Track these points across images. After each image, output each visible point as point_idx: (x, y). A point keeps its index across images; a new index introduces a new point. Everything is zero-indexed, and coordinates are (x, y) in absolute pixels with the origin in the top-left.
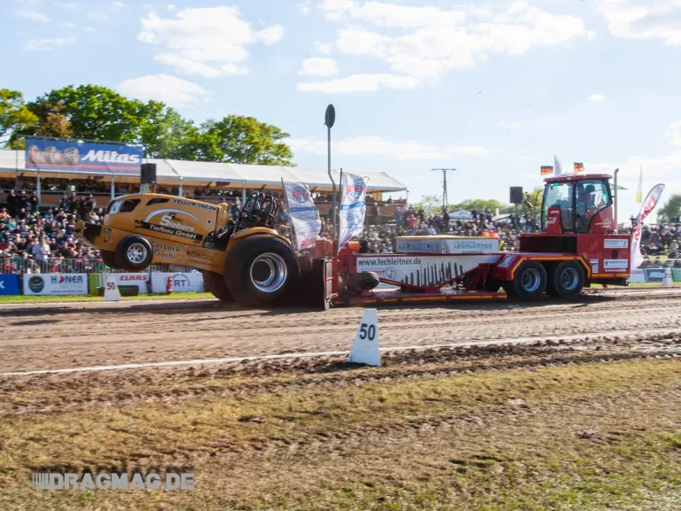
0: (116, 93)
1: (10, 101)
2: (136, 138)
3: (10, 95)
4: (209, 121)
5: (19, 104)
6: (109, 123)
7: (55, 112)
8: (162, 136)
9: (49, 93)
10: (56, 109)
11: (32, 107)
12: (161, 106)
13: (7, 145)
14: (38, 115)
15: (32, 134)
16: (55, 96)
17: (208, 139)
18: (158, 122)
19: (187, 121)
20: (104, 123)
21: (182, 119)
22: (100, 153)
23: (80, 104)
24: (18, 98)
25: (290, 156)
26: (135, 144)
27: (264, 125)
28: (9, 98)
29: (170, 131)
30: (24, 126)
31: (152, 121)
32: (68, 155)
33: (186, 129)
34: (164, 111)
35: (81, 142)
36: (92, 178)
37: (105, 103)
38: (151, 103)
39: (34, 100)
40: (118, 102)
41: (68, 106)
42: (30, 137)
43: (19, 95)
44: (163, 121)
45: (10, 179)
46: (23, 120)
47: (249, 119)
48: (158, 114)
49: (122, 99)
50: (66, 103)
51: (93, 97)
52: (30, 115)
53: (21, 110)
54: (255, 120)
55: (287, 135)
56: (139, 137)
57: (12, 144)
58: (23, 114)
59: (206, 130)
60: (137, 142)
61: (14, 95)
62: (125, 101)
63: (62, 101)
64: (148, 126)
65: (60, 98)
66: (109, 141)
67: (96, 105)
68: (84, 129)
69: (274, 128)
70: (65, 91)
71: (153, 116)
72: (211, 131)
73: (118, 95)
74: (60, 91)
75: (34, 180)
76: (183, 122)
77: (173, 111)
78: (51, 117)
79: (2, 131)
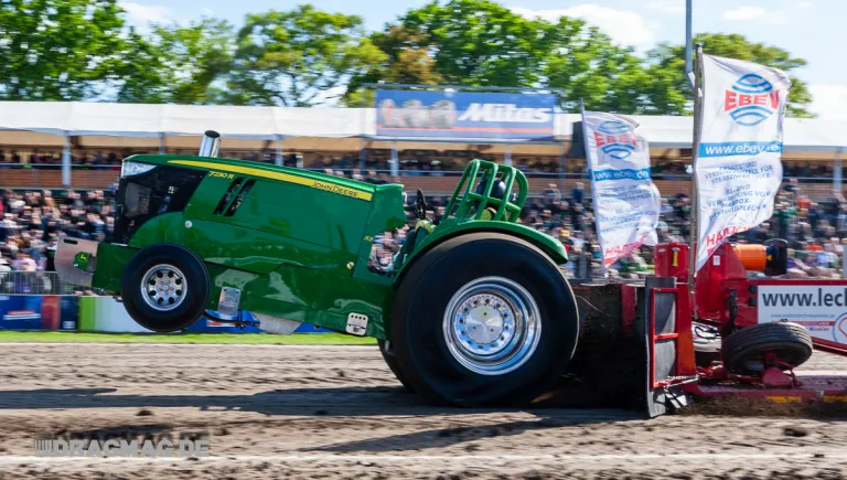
0: (508, 7)
1: (345, 32)
2: (536, 80)
3: (346, 23)
4: (663, 46)
5: (357, 35)
6: (494, 58)
7: (409, 45)
8: (582, 76)
9: (403, 14)
10: (414, 39)
11: (378, 41)
12: (582, 23)
13: (341, 102)
14: (387, 52)
15: (375, 81)
16: (412, 20)
17: (661, 77)
18: (575, 51)
19: (623, 47)
20: (487, 58)
21: (613, 43)
22: (488, 106)
23: (448, 30)
24: (357, 27)
25: (807, 100)
26: (535, 90)
27: (760, 46)
28: (343, 26)
29: (594, 65)
30: (365, 71)
31: (564, 51)
32: (438, 113)
33: (621, 61)
34: (584, 35)
35: (449, 90)
36: (474, 149)
37: (489, 26)
38: (563, 20)
39: (380, 29)
40: (511, 23)
41: (432, 34)
42: (373, 85)
43: (358, 21)
44: (583, 50)
45: (351, 152)
46: (365, 60)
47: (732, 37)
48: (572, 38)
49: (515, 18)
50: (429, 31)
51: (471, 17)
52: (375, 51)
53: (362, 44)
54: (742, 39)
55: (801, 62)
56: (543, 78)
57: (348, 98)
58: (363, 52)
59: (656, 62)
60: (539, 86)
61: (351, 22)
62: (519, 21)
63: (423, 27)
64: (558, 60)
65: (421, 22)
66: (496, 88)
67: (476, 30)
68: (456, 69)
69: (777, 50)
70: (427, 10)
71: (566, 41)
72: (665, 63)
73: (508, 12)
74: (422, 11)
75: (387, 153)
76: (616, 50)
77: (600, 31)
78: (406, 54)
79: (333, 80)
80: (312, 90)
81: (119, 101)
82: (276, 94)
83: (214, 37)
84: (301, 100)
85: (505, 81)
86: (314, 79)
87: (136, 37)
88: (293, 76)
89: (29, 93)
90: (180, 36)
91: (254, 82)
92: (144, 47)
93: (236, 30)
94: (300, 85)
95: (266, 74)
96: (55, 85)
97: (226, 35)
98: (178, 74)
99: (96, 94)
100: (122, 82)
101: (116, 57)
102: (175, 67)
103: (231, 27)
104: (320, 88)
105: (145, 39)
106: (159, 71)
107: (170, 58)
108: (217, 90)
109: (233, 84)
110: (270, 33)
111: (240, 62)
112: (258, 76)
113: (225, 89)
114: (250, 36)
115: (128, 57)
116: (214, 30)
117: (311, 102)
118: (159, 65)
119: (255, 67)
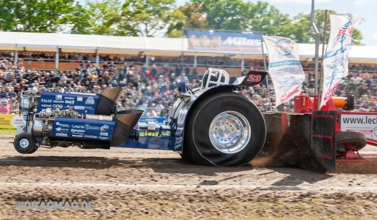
1: (168, 6)
2: (248, 27)
3: (168, 2)
4: (301, 14)
5: (173, 8)
6: (230, 18)
7: (195, 12)
8: (267, 26)
10: (197, 9)
11: (182, 10)
12: (267, 4)
13: (165, 35)
14: (186, 15)
15: (180, 27)
19: (284, 14)
20: (227, 18)
21: (280, 13)
23: (212, 6)
24: (173, 4)
25: (361, 38)
28: (167, 4)
29: (272, 22)
30: (175, 23)
31: (259, 16)
33: (283, 20)
34: (268, 9)
35: (211, 31)
37: (229, 5)
38: (259, 4)
40: (237, 4)
41: (205, 7)
44: (268, 16)
46: (177, 18)
48: (264, 10)
50: (203, 6)
52: (181, 14)
53: (175, 11)
56: (251, 27)
57: (169, 33)
58: (176, 14)
59: (298, 21)
60: (249, 31)
61: (171, 2)
63: (200, 5)
64: (257, 20)
66: (230, 30)
68: (214, 22)
71: (261, 12)
72: (302, 21)
76: (281, 16)
77: (275, 8)
78: (194, 15)
79: (163, 26)
80: (154, 30)
81: (72, 33)
82: (139, 31)
83: (113, 7)
84: (149, 34)
85: (234, 28)
86: (155, 25)
87: (80, 7)
88: (146, 24)
89: (34, 29)
90: (98, 6)
91: (130, 26)
92: (83, 11)
93: (122, 4)
94: (149, 28)
95: (134, 23)
96: (45, 26)
97: (117, 6)
98: (97, 22)
99: (62, 30)
100: (73, 25)
101: (70, 14)
102: (95, 19)
103: (120, 3)
104: (157, 29)
105: (83, 7)
106: (89, 21)
107: (94, 15)
108: (113, 29)
109: (120, 27)
110: (136, 6)
111: (123, 17)
112: (131, 24)
113: (117, 29)
114: (128, 7)
115: (76, 15)
116: (112, 4)
117: (154, 35)
118: (89, 19)
119: (129, 20)
